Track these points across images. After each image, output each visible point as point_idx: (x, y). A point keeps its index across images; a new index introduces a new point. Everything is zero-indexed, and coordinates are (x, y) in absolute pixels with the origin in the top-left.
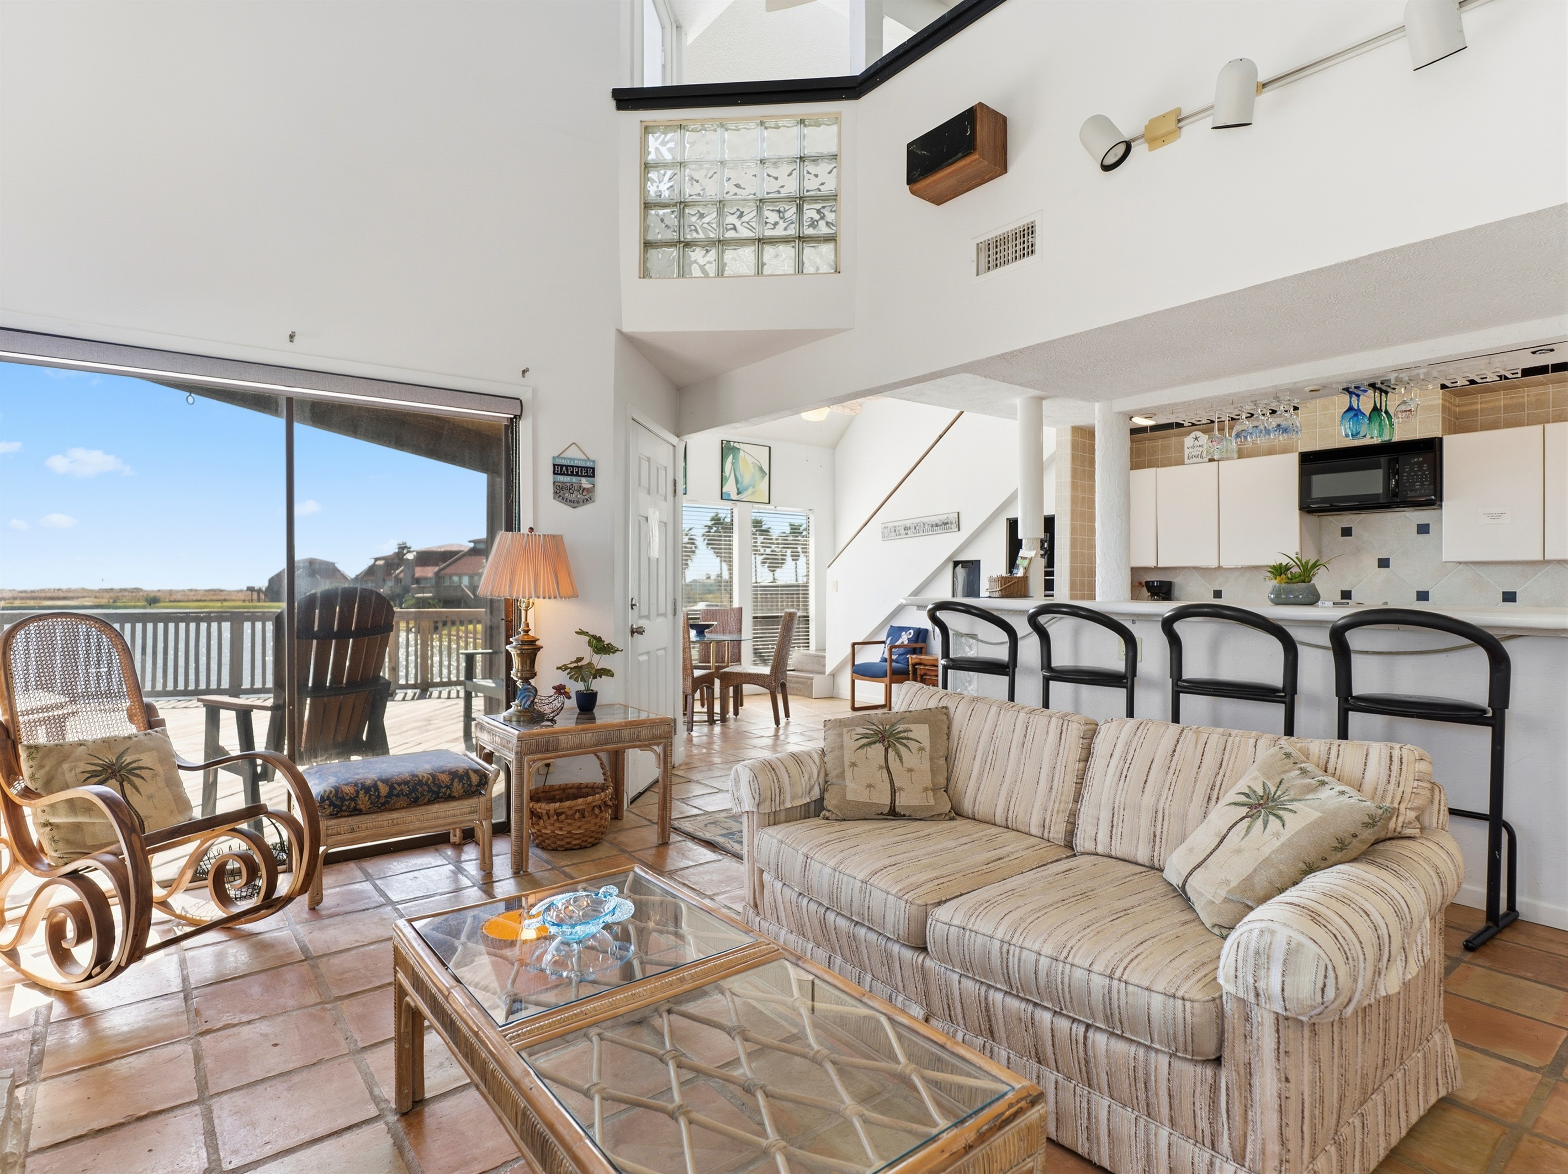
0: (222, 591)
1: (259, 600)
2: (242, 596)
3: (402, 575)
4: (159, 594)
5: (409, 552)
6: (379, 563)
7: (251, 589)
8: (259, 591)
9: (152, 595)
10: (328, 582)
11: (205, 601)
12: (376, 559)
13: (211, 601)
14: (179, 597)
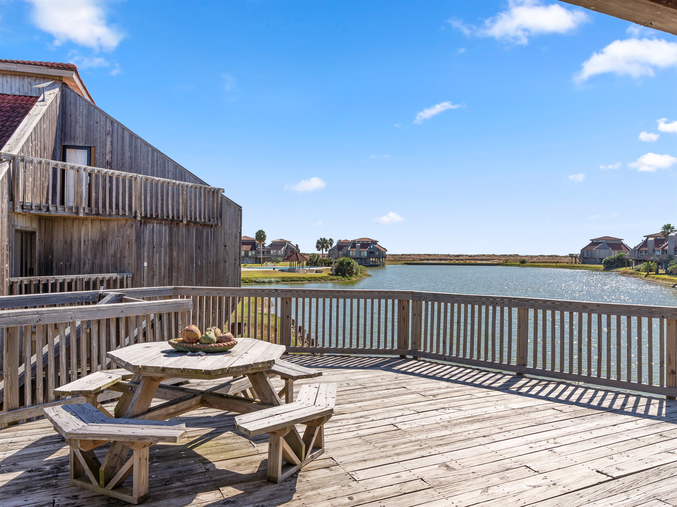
0: (557, 256)
1: (576, 263)
2: (566, 260)
3: (667, 248)
4: (526, 258)
5: (672, 231)
6: (650, 239)
7: (571, 256)
8: (576, 257)
9: (523, 258)
10: (616, 252)
11: (547, 262)
12: (648, 237)
13: (551, 262)
14: (535, 260)
